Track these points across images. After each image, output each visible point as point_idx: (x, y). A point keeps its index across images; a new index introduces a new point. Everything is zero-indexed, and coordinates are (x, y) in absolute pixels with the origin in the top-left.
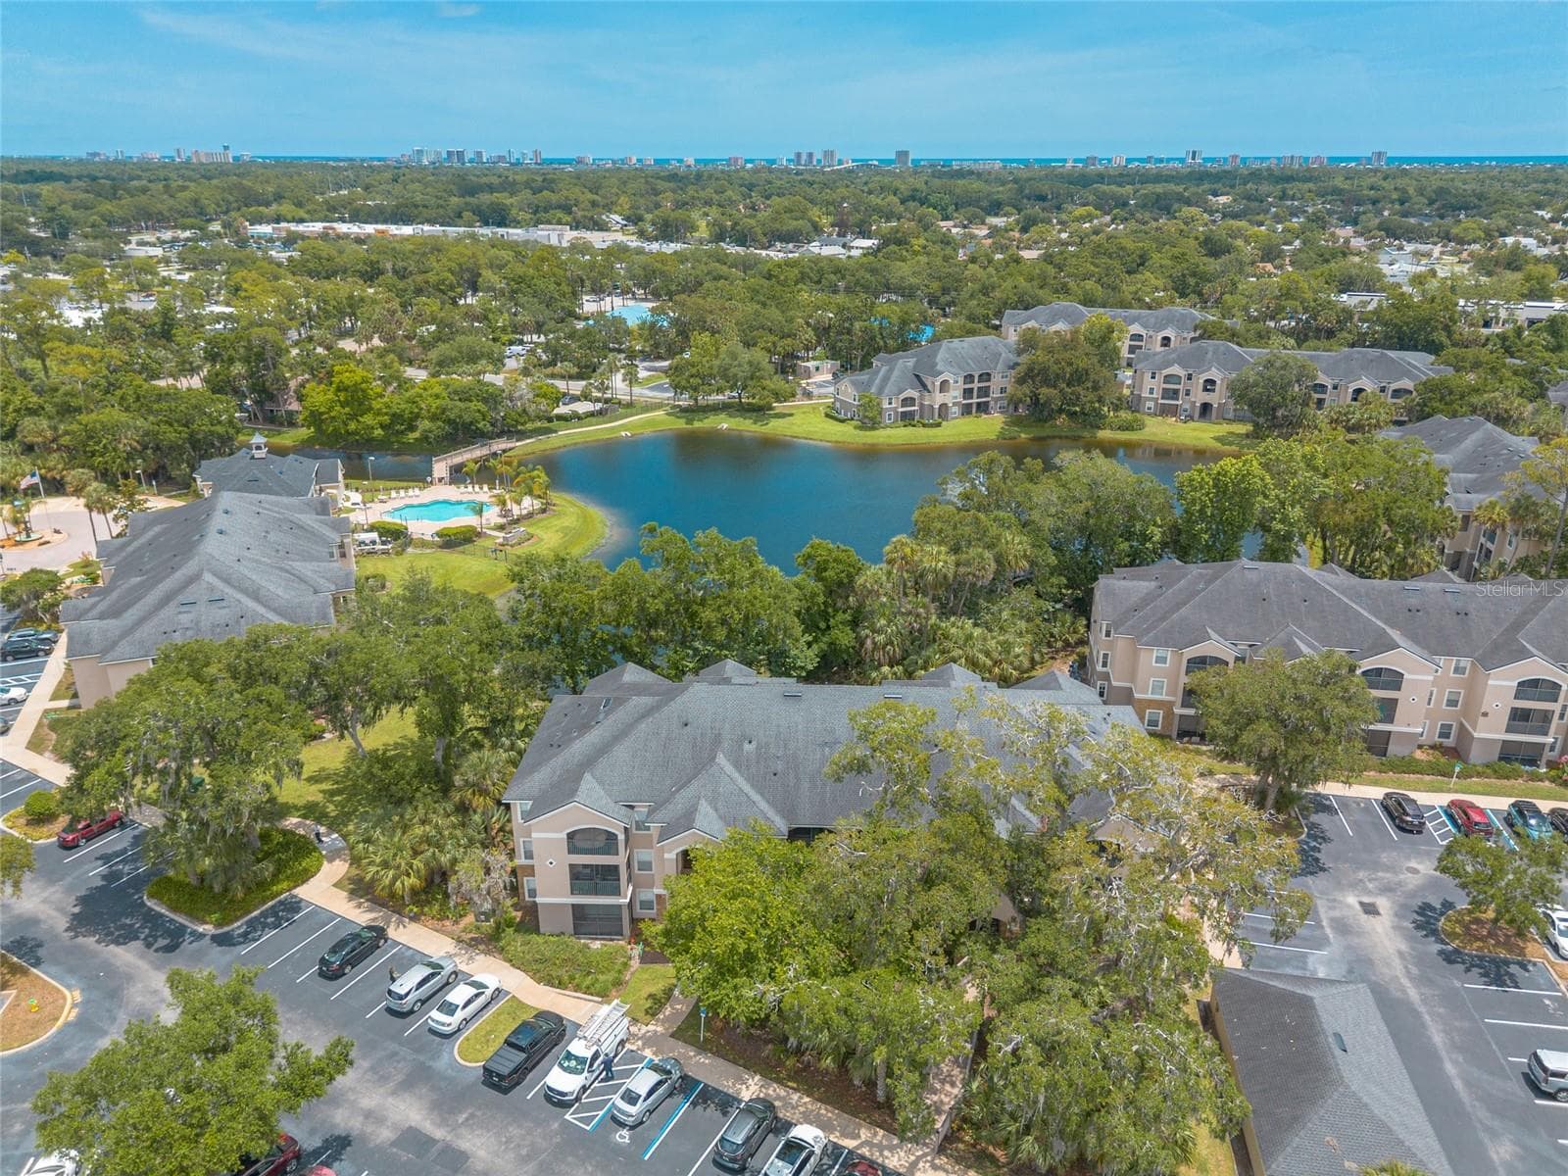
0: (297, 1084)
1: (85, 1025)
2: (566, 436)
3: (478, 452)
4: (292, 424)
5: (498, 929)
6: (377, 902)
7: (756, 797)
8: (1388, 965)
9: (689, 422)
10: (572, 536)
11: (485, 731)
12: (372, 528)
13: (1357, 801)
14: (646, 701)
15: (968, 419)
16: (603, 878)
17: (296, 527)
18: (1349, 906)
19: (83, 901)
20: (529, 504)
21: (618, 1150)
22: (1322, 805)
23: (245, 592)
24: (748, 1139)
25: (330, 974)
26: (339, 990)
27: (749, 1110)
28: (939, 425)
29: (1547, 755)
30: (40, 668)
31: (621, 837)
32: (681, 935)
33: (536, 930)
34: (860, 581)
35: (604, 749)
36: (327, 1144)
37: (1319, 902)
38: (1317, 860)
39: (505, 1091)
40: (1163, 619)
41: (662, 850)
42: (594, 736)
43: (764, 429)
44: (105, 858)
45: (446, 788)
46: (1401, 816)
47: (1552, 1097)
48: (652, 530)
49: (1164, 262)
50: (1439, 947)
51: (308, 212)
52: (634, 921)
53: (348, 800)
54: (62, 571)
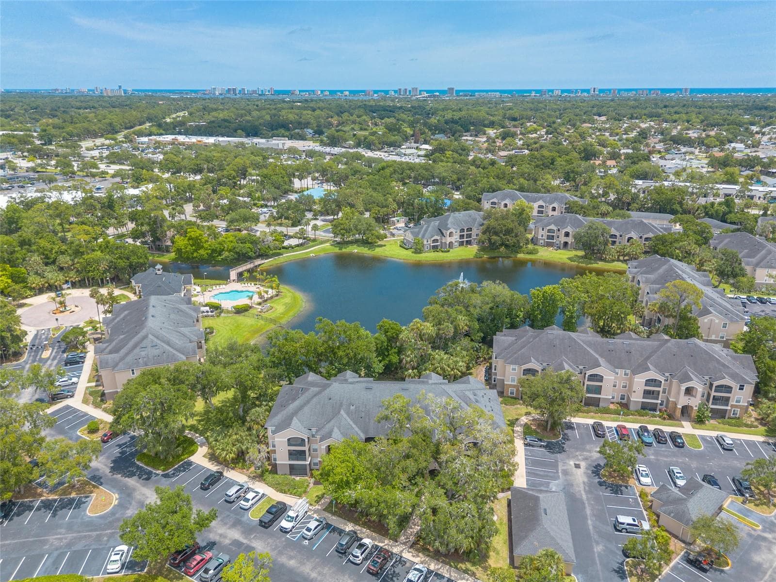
0: (201, 523)
1: (121, 506)
2: (287, 257)
3: (249, 266)
4: (168, 251)
5: (263, 472)
6: (219, 463)
7: (354, 426)
8: (579, 487)
9: (341, 249)
10: (289, 307)
11: (257, 398)
12: (206, 305)
13: (583, 425)
14: (316, 389)
15: (462, 248)
16: (301, 455)
17: (180, 311)
18: (570, 465)
19: (114, 462)
20: (271, 292)
21: (304, 547)
22: (570, 426)
23: (164, 342)
24: (347, 543)
25: (204, 488)
26: (208, 494)
27: (348, 534)
28: (449, 251)
29: (659, 407)
30: (81, 369)
31: (306, 440)
32: (325, 475)
33: (276, 473)
34: (401, 336)
35: (301, 408)
36: (208, 544)
37: (560, 463)
38: (563, 447)
39: (267, 528)
40: (515, 353)
41: (321, 445)
42: (297, 403)
43: (373, 253)
44: (120, 446)
45: (244, 421)
46: (598, 431)
47: (620, 531)
48: (321, 320)
49: (562, 163)
50: (599, 480)
51: (164, 130)
52: (311, 470)
53: (206, 423)
54: (82, 325)
